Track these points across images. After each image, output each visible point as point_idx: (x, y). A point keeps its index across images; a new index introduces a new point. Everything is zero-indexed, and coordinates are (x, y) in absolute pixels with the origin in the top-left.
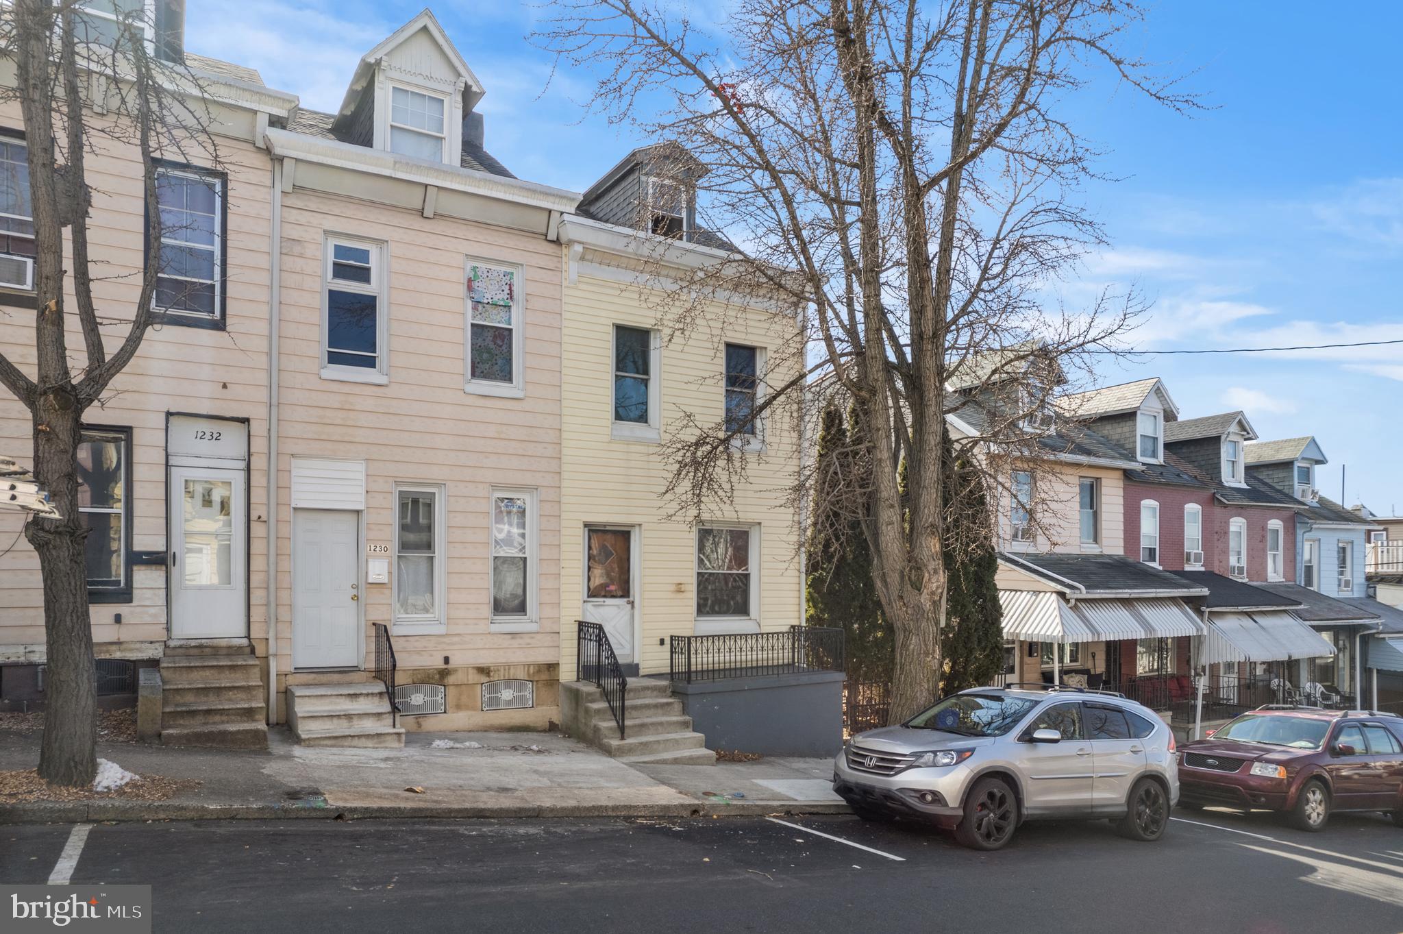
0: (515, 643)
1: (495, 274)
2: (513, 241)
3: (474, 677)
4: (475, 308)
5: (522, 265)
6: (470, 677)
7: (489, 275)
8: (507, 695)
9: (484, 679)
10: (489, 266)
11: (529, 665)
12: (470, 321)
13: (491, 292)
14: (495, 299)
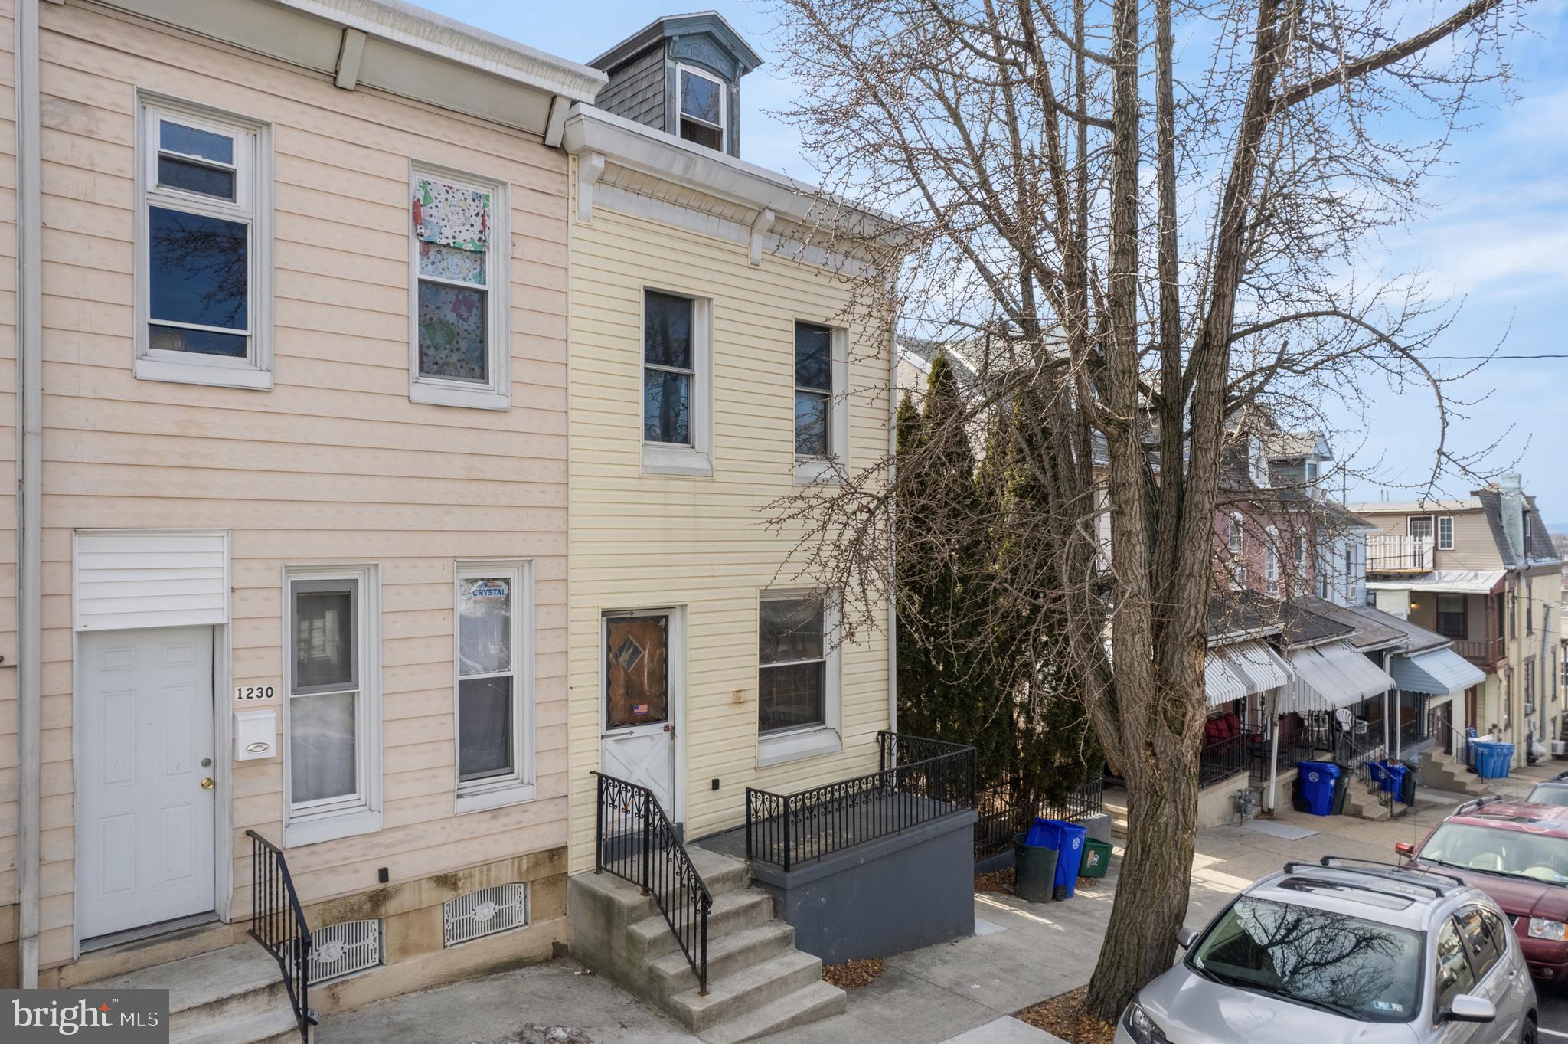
0: (498, 824)
1: (459, 196)
2: (490, 142)
3: (432, 895)
4: (424, 253)
5: (504, 184)
6: (425, 896)
7: (449, 196)
8: (484, 912)
9: (448, 896)
10: (449, 183)
11: (520, 858)
12: (417, 274)
13: (452, 226)
14: (460, 240)
